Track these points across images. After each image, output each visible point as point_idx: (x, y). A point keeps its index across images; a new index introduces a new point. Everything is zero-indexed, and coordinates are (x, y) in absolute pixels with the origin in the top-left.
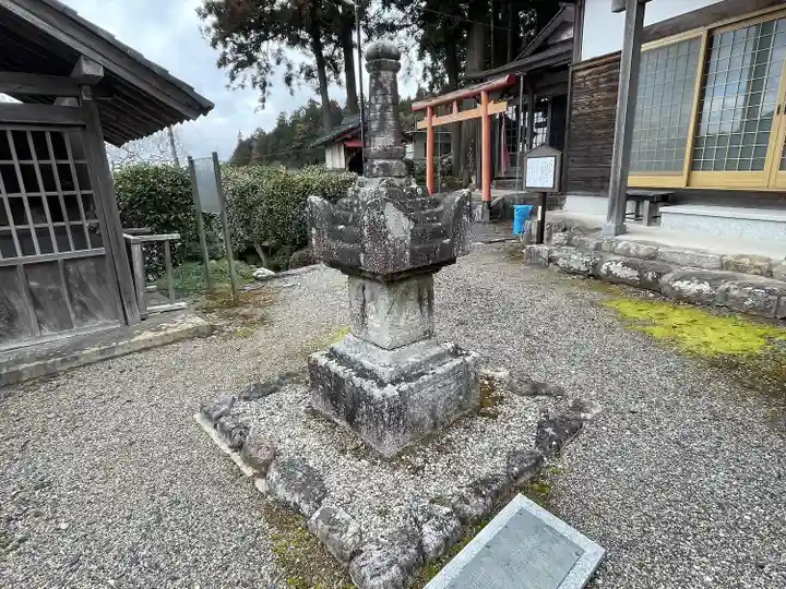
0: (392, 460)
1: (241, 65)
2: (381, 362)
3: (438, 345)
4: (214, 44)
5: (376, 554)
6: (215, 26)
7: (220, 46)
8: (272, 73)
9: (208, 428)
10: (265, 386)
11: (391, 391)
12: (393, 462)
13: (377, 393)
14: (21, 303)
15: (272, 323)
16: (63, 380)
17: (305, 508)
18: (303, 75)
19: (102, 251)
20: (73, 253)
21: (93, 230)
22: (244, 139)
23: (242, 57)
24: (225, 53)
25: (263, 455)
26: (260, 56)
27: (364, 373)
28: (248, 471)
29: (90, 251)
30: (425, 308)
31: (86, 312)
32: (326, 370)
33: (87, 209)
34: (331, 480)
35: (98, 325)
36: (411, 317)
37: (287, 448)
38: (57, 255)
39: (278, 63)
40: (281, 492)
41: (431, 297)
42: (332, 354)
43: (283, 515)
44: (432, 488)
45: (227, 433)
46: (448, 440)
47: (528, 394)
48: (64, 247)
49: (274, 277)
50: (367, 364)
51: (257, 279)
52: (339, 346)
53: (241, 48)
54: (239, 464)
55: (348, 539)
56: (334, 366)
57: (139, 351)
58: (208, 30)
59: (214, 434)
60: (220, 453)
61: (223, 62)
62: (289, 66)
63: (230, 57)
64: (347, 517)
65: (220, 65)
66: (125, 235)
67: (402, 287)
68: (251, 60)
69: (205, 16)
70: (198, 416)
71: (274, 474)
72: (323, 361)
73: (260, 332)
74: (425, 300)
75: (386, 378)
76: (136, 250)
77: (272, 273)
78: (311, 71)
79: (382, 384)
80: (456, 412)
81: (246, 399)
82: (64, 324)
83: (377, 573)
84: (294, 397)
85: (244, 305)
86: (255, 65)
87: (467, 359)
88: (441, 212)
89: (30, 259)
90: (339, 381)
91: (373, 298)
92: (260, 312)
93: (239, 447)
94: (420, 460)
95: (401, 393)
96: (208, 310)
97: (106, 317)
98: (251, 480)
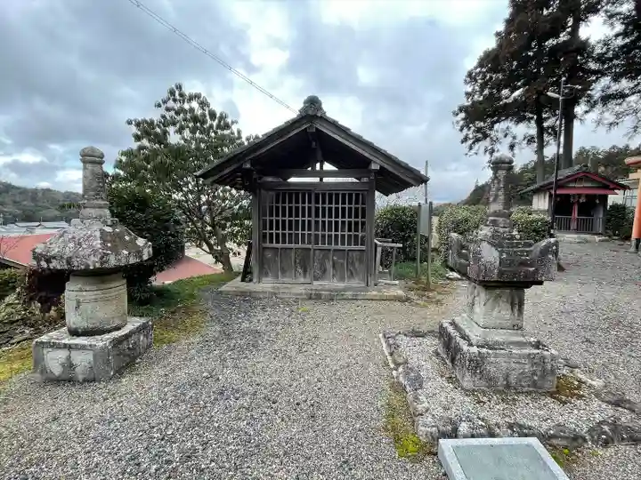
0: (468, 391)
1: (478, 140)
2: (475, 334)
3: (523, 336)
4: (461, 130)
5: (429, 419)
6: (463, 119)
7: (465, 130)
8: (500, 143)
9: (383, 341)
10: (417, 332)
11: (475, 349)
12: (467, 392)
13: (465, 348)
14: (329, 265)
15: (442, 305)
16: (335, 303)
17: (408, 389)
18: (526, 142)
19: (364, 248)
20: (353, 247)
21: (363, 237)
22: (480, 184)
23: (480, 135)
24: (467, 134)
25: (400, 360)
26: (493, 133)
27: (464, 337)
28: (392, 366)
29: (359, 247)
30: (516, 310)
31: (352, 275)
32: (445, 329)
33: (362, 228)
34: (427, 385)
35: (356, 283)
36: (504, 313)
37: (413, 362)
38: (346, 247)
39: (505, 136)
40: (401, 379)
41: (521, 304)
42: (453, 324)
43: (398, 388)
44: (483, 414)
45: (389, 345)
46: (514, 399)
47: (609, 402)
48: (349, 244)
49: (459, 280)
50: (467, 332)
51: (448, 278)
52: (458, 320)
53: (479, 130)
54: (390, 361)
55: (420, 407)
56: (451, 329)
57: (369, 300)
58: (458, 122)
59: (384, 345)
60: (383, 353)
61: (465, 139)
62: (514, 138)
63: (471, 136)
64: (425, 400)
65: (462, 142)
66: (375, 241)
67: (498, 291)
68: (485, 136)
69: (457, 114)
70: (381, 335)
71: (401, 369)
72: (445, 325)
73: (432, 307)
74: (517, 305)
75: (474, 342)
76: (379, 249)
77: (459, 277)
78: (533, 138)
79: (471, 345)
80: (529, 386)
81: (405, 335)
82: (342, 279)
83: (425, 425)
84: (432, 344)
85: (432, 291)
86: (488, 139)
87: (546, 353)
88: (531, 251)
89: (337, 247)
90: (450, 338)
91: (478, 295)
92: (439, 297)
93: (391, 354)
94: (485, 399)
95: (480, 353)
96: (411, 289)
97: (359, 280)
98: (392, 370)
